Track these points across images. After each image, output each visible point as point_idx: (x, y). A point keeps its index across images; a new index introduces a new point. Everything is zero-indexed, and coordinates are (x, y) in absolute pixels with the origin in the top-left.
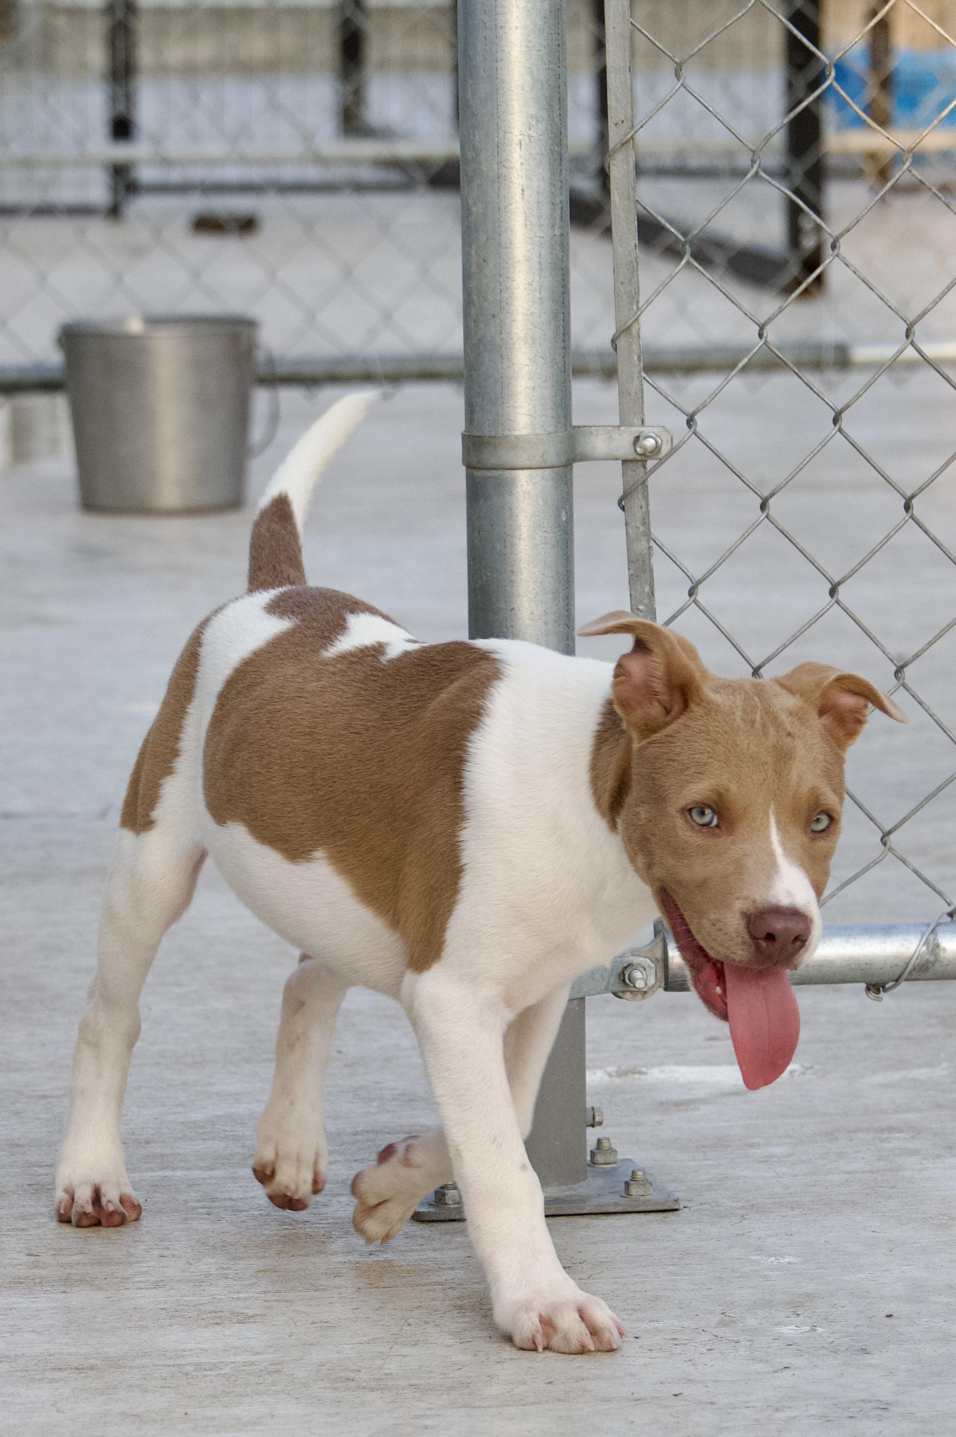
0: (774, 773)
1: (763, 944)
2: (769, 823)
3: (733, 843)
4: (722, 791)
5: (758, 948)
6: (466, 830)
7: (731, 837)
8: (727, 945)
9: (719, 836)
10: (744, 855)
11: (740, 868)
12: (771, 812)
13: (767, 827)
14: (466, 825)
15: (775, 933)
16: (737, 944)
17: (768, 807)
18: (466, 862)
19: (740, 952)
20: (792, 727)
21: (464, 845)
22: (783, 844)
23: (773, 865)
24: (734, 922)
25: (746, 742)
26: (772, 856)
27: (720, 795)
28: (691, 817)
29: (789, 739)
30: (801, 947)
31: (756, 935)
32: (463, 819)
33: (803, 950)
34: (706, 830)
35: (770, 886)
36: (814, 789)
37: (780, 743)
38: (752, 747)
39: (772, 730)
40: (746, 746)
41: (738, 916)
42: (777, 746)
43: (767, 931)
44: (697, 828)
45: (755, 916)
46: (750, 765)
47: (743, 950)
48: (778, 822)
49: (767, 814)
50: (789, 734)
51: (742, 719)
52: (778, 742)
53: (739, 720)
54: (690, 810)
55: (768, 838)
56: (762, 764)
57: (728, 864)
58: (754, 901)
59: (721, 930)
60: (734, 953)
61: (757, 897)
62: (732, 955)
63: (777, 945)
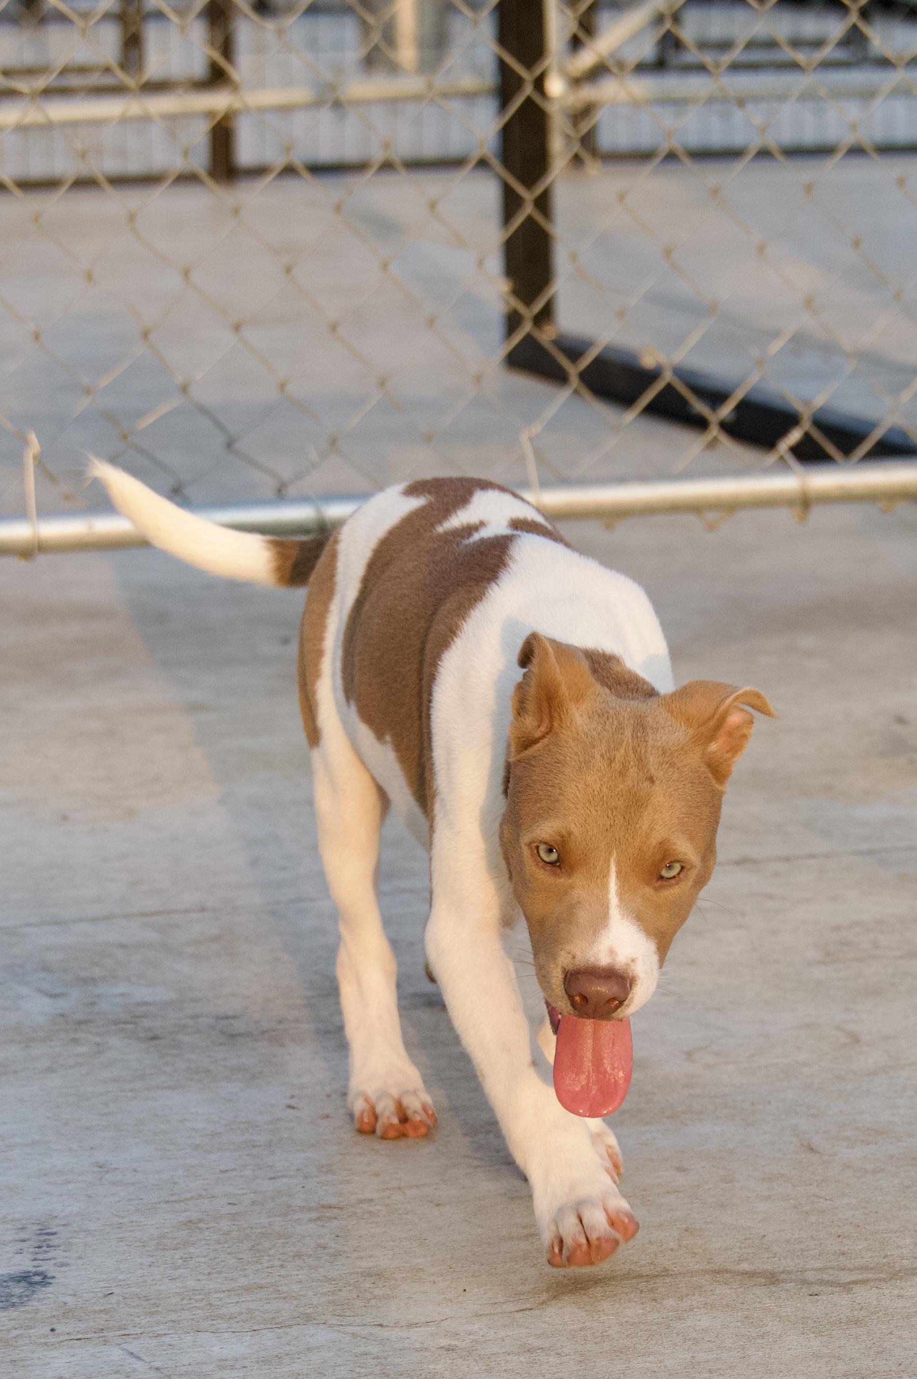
0: (624, 820)
2: (608, 871)
4: (567, 833)
5: (573, 1005)
9: (560, 875)
11: (569, 917)
12: (612, 860)
13: (606, 876)
15: (590, 996)
17: (610, 854)
20: (656, 769)
22: (621, 894)
23: (603, 918)
24: (553, 977)
26: (605, 907)
27: (564, 837)
28: (538, 852)
29: (647, 784)
31: (572, 994)
34: (549, 868)
35: (594, 943)
36: (665, 840)
37: (638, 787)
39: (633, 771)
41: (560, 973)
42: (633, 790)
43: (582, 993)
44: (541, 864)
45: (573, 973)
48: (619, 871)
49: (609, 861)
50: (650, 778)
52: (636, 785)
54: (538, 845)
55: (605, 887)
56: (611, 809)
57: (564, 908)
61: (578, 953)
63: (590, 1005)
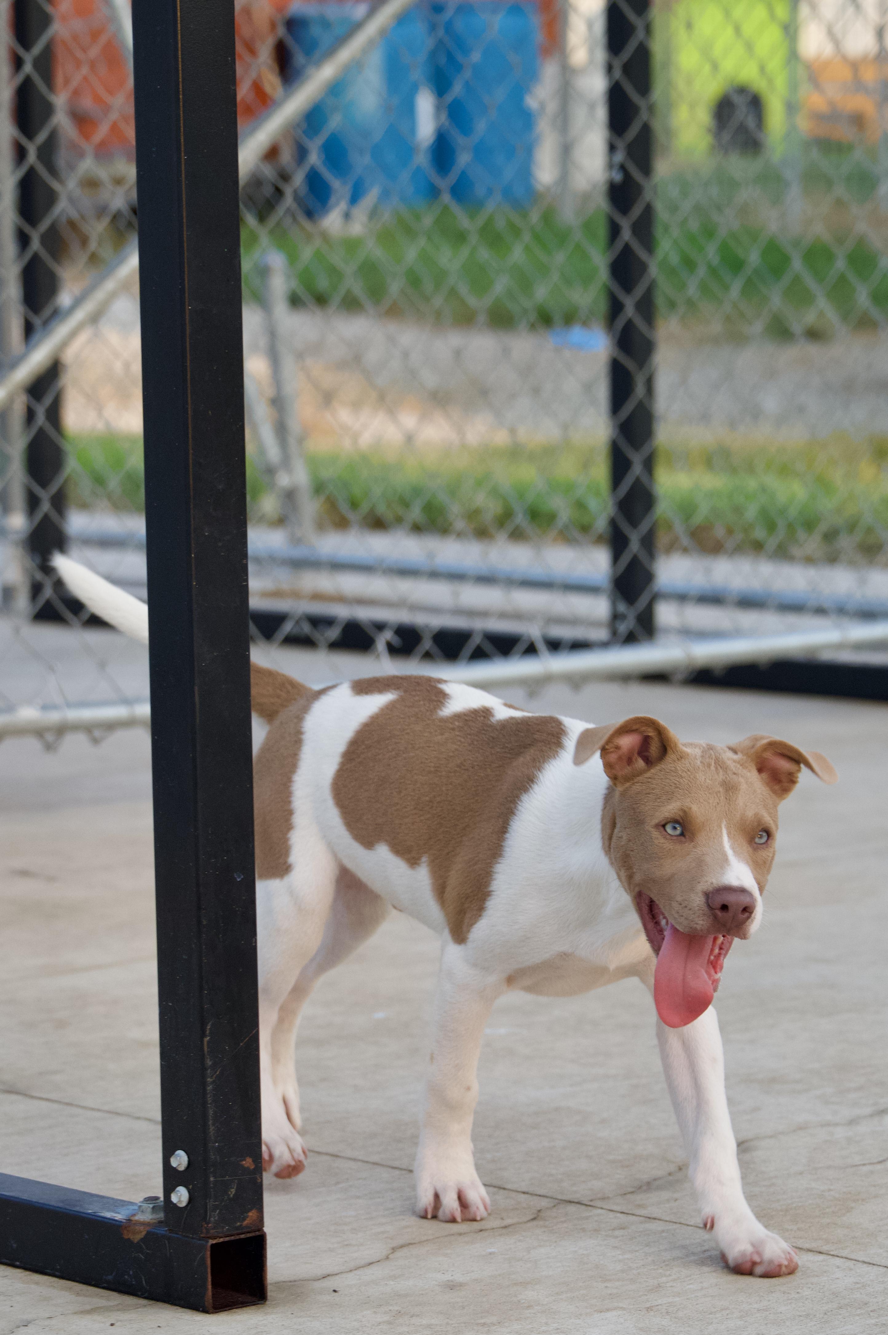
0: (725, 800)
1: (719, 913)
2: (722, 833)
3: (694, 847)
4: (687, 810)
5: (715, 917)
6: (501, 865)
7: (693, 843)
8: (691, 918)
9: (685, 843)
10: (703, 855)
11: (700, 863)
12: (723, 826)
13: (721, 836)
14: (500, 861)
15: (729, 905)
16: (699, 917)
17: (721, 823)
18: (494, 890)
19: (701, 922)
20: (736, 770)
21: (496, 876)
22: (733, 848)
23: (726, 860)
24: (698, 900)
25: (704, 777)
26: (724, 855)
27: (685, 812)
28: (666, 831)
29: (734, 777)
30: (749, 918)
31: (714, 907)
32: (500, 855)
33: (750, 920)
34: (675, 840)
35: (724, 873)
36: (756, 815)
37: (728, 779)
38: (708, 781)
39: (722, 771)
40: (703, 780)
41: (700, 895)
42: (726, 780)
43: (722, 903)
44: (669, 838)
45: (713, 893)
46: (706, 793)
47: (703, 920)
48: (729, 834)
49: (721, 827)
50: (735, 774)
51: (701, 762)
52: (726, 778)
53: (699, 763)
54: (664, 826)
55: (721, 843)
56: (716, 793)
57: (690, 862)
58: (712, 883)
59: (686, 907)
60: (697, 924)
61: (714, 881)
62: (695, 925)
63: (730, 914)
